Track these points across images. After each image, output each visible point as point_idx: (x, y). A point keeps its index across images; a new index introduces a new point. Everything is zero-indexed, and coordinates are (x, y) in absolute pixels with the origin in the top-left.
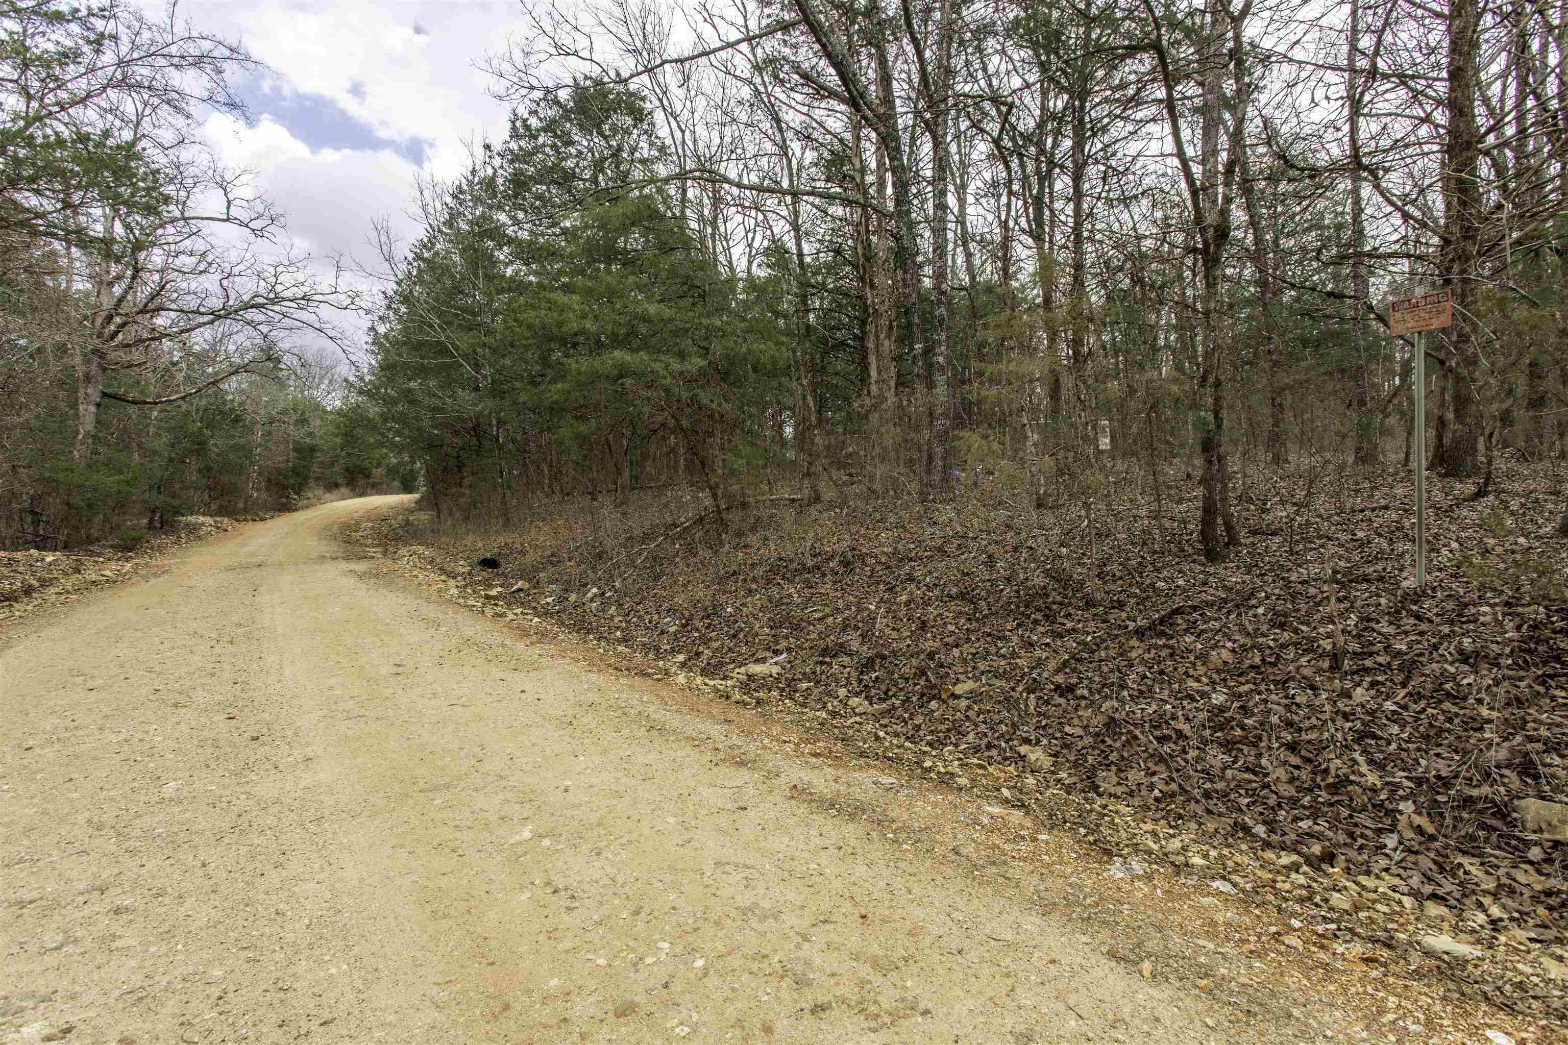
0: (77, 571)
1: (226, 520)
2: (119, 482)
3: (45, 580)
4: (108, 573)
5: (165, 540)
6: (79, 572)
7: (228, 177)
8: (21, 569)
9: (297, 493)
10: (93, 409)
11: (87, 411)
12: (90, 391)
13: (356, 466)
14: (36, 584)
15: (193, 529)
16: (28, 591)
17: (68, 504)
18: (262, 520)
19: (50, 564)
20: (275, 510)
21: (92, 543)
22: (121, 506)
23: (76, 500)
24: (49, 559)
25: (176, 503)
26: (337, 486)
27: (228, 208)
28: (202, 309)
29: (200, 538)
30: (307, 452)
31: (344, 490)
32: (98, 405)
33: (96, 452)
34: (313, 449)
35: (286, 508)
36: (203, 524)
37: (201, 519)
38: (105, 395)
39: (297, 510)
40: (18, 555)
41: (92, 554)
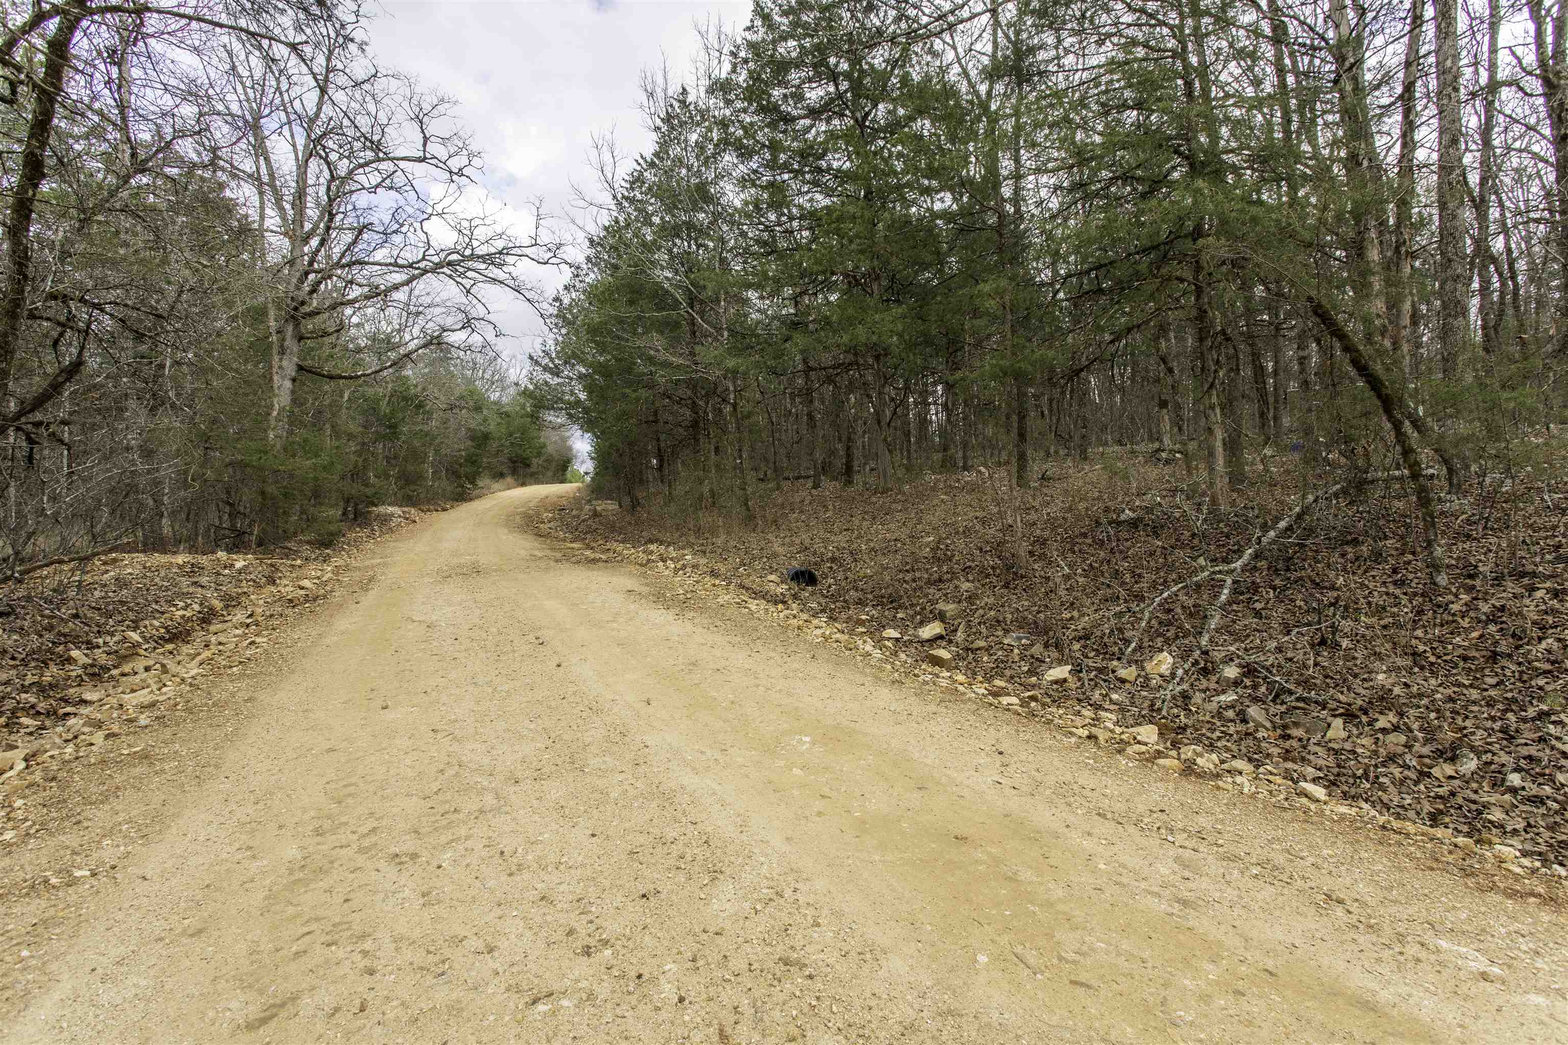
0: (272, 581)
1: (413, 511)
2: (315, 468)
3: (232, 598)
4: (306, 583)
5: (362, 533)
6: (274, 583)
7: (426, 107)
8: (204, 580)
9: (471, 483)
10: (288, 384)
11: (283, 387)
12: (285, 363)
13: (517, 456)
14: (218, 604)
15: (384, 520)
16: (207, 617)
17: (263, 493)
18: (444, 510)
19: (240, 572)
20: (453, 500)
21: (288, 538)
22: (317, 495)
23: (271, 489)
24: (239, 565)
25: (369, 491)
26: (502, 475)
27: (425, 145)
28: (400, 261)
29: (391, 530)
30: (481, 439)
31: (509, 480)
32: (294, 380)
33: (291, 433)
34: (486, 437)
35: (462, 497)
36: (392, 515)
37: (390, 509)
38: (300, 368)
39: (471, 500)
40: (204, 560)
41: (288, 554)
